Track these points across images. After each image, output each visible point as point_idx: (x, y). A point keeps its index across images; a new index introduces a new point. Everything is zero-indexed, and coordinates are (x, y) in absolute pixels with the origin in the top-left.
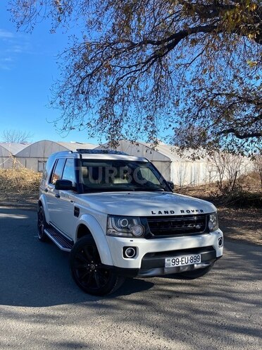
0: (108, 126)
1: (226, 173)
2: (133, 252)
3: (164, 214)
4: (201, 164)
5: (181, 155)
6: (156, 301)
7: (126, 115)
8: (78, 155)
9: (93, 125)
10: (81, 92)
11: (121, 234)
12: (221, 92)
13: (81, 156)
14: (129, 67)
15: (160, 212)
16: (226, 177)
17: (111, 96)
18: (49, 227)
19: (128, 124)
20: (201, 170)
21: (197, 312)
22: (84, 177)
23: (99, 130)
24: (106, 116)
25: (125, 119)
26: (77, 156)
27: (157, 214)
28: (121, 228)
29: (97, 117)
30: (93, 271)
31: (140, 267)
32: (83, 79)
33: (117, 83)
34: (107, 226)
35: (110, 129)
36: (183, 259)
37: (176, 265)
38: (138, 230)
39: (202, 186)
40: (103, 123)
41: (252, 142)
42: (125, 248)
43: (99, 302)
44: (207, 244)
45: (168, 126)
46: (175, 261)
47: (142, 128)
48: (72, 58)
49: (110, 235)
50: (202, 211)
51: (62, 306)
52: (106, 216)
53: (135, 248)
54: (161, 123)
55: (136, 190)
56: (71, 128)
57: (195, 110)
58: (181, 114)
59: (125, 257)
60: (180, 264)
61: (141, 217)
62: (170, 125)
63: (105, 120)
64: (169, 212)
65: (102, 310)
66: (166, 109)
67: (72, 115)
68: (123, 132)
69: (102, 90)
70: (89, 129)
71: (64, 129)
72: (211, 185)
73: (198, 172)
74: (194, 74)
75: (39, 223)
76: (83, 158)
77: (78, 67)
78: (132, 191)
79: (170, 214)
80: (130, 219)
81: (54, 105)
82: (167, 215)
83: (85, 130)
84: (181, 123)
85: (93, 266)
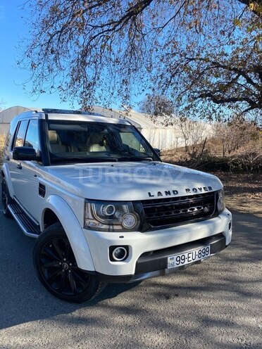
0: (81, 89)
1: (190, 139)
2: (124, 253)
3: (164, 196)
4: (168, 131)
5: (154, 121)
6: (152, 306)
7: (98, 79)
8: (44, 114)
9: (65, 88)
10: (51, 51)
11: (104, 227)
12: (195, 57)
13: (47, 116)
14: (102, 27)
15: (159, 194)
16: (190, 143)
17: (83, 57)
18: (13, 202)
19: (101, 88)
20: (168, 136)
21: (208, 322)
22: (51, 143)
23: (71, 94)
24: (78, 79)
25: (97, 82)
26: (41, 115)
27: (156, 197)
28: (105, 217)
29: (69, 80)
30: (66, 271)
31: (133, 273)
32: (52, 36)
33: (89, 44)
34: (85, 214)
35: (82, 93)
36: (190, 255)
37: (181, 265)
38: (130, 220)
39: (169, 151)
40: (75, 86)
41: (229, 107)
42: (112, 248)
43: (76, 314)
44: (218, 231)
45: (141, 91)
46: (181, 258)
47: (116, 93)
48: (38, 13)
49: (89, 228)
50: (210, 188)
51: (22, 326)
52: (83, 200)
53: (127, 247)
54: (135, 87)
55: (120, 160)
56: (42, 91)
57: (168, 75)
58: (154, 80)
59: (112, 260)
60: (186, 262)
61: (134, 202)
62: (143, 90)
63: (77, 83)
64: (172, 193)
65: (81, 330)
66: (139, 74)
67: (42, 76)
68: (96, 95)
69: (74, 51)
70: (60, 93)
71: (34, 91)
72: (177, 150)
73: (165, 138)
74: (166, 39)
75: (3, 196)
76: (49, 118)
77: (46, 24)
78: (115, 161)
79: (172, 196)
80: (119, 204)
81: (22, 65)
82: (168, 196)
83: (57, 93)
84: (153, 90)
85: (66, 265)
